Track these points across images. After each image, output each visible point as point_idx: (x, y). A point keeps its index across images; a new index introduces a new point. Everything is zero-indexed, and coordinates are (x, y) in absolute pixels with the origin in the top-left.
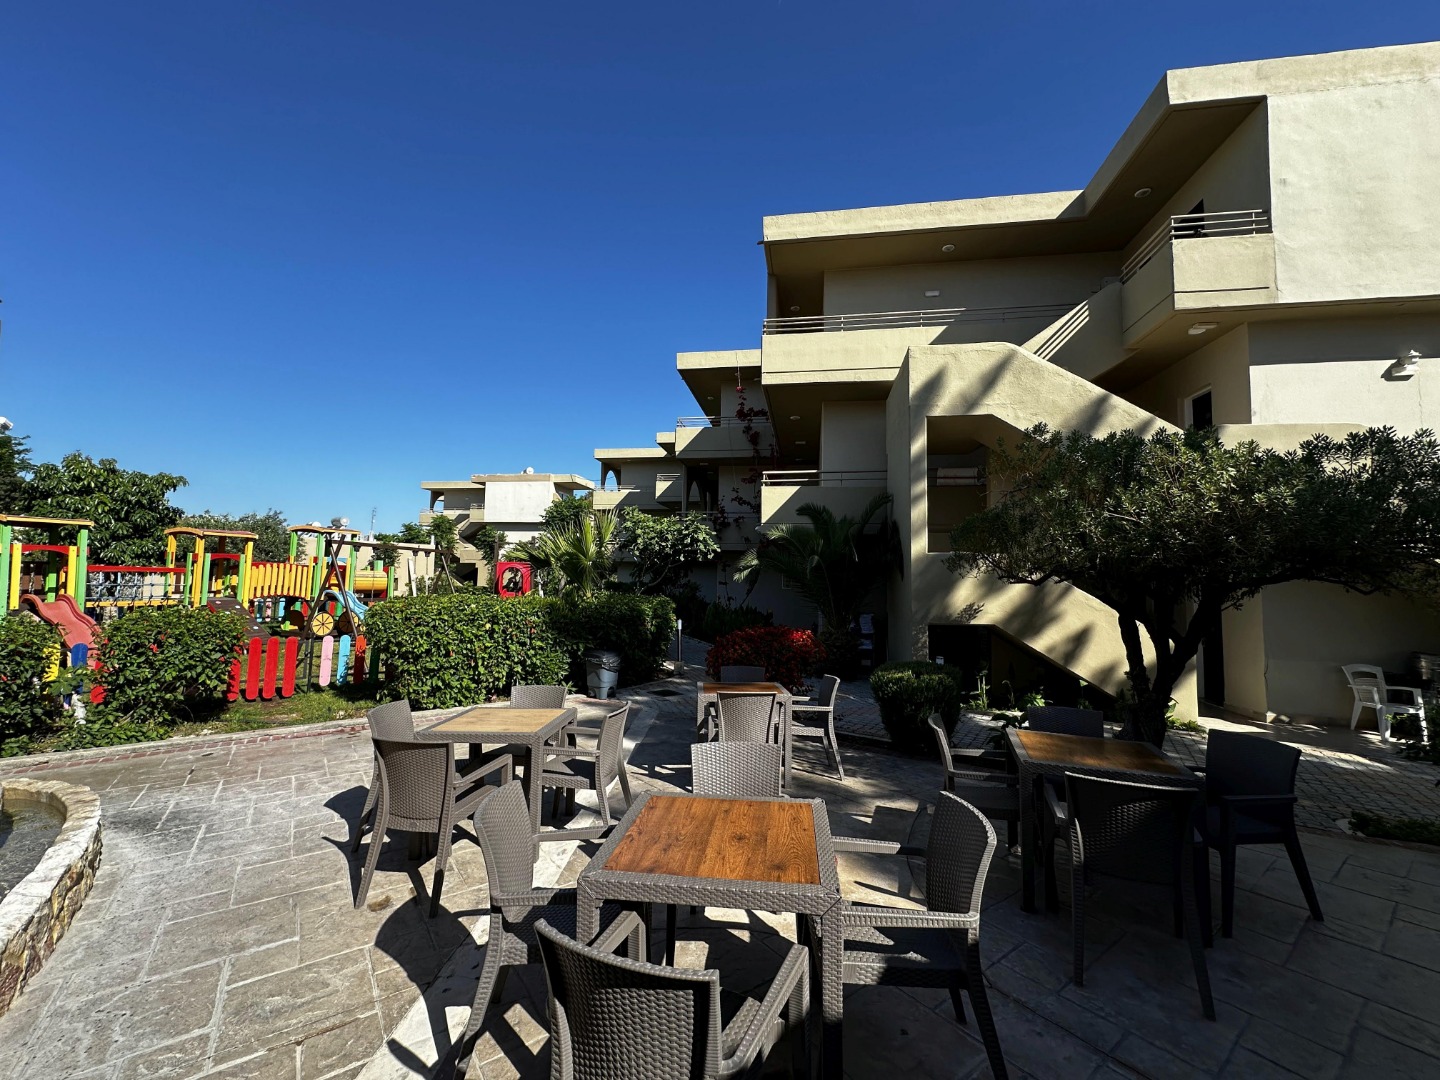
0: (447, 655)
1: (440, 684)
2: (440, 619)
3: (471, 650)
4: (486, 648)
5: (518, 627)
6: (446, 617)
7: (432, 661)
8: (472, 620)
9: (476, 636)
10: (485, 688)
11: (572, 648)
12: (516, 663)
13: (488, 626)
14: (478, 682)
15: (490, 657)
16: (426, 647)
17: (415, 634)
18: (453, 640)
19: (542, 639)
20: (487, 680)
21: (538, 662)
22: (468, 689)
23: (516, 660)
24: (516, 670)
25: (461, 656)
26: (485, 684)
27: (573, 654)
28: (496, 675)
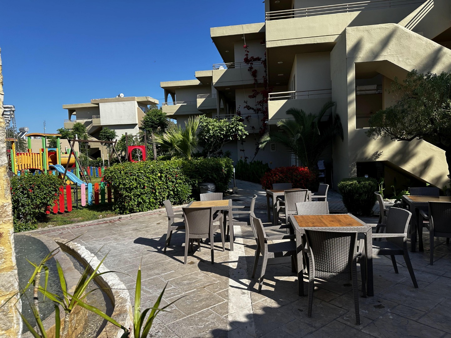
0: (144, 188)
1: (141, 201)
2: (140, 172)
3: (153, 186)
4: (159, 184)
5: (171, 174)
6: (142, 172)
7: (137, 191)
8: (153, 172)
9: (155, 179)
10: (159, 202)
11: (193, 183)
12: (171, 190)
13: (159, 174)
14: (156, 199)
15: (161, 188)
16: (135, 185)
17: (130, 179)
18: (146, 181)
19: (180, 179)
20: (160, 198)
21: (180, 190)
22: (153, 203)
23: (171, 189)
24: (171, 193)
25: (149, 188)
26: (159, 200)
27: (193, 186)
28: (164, 196)
